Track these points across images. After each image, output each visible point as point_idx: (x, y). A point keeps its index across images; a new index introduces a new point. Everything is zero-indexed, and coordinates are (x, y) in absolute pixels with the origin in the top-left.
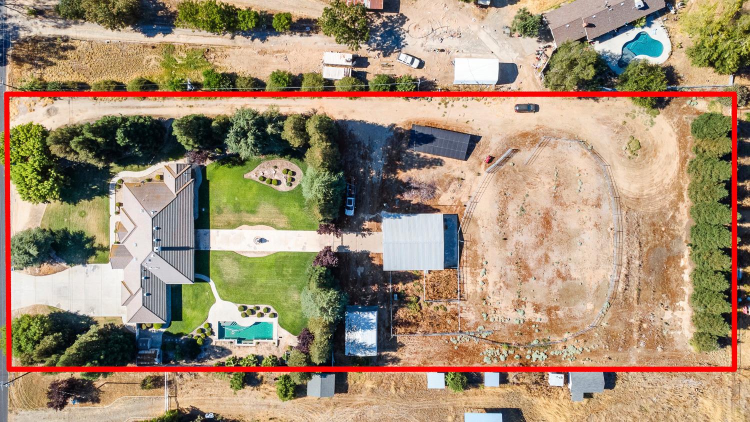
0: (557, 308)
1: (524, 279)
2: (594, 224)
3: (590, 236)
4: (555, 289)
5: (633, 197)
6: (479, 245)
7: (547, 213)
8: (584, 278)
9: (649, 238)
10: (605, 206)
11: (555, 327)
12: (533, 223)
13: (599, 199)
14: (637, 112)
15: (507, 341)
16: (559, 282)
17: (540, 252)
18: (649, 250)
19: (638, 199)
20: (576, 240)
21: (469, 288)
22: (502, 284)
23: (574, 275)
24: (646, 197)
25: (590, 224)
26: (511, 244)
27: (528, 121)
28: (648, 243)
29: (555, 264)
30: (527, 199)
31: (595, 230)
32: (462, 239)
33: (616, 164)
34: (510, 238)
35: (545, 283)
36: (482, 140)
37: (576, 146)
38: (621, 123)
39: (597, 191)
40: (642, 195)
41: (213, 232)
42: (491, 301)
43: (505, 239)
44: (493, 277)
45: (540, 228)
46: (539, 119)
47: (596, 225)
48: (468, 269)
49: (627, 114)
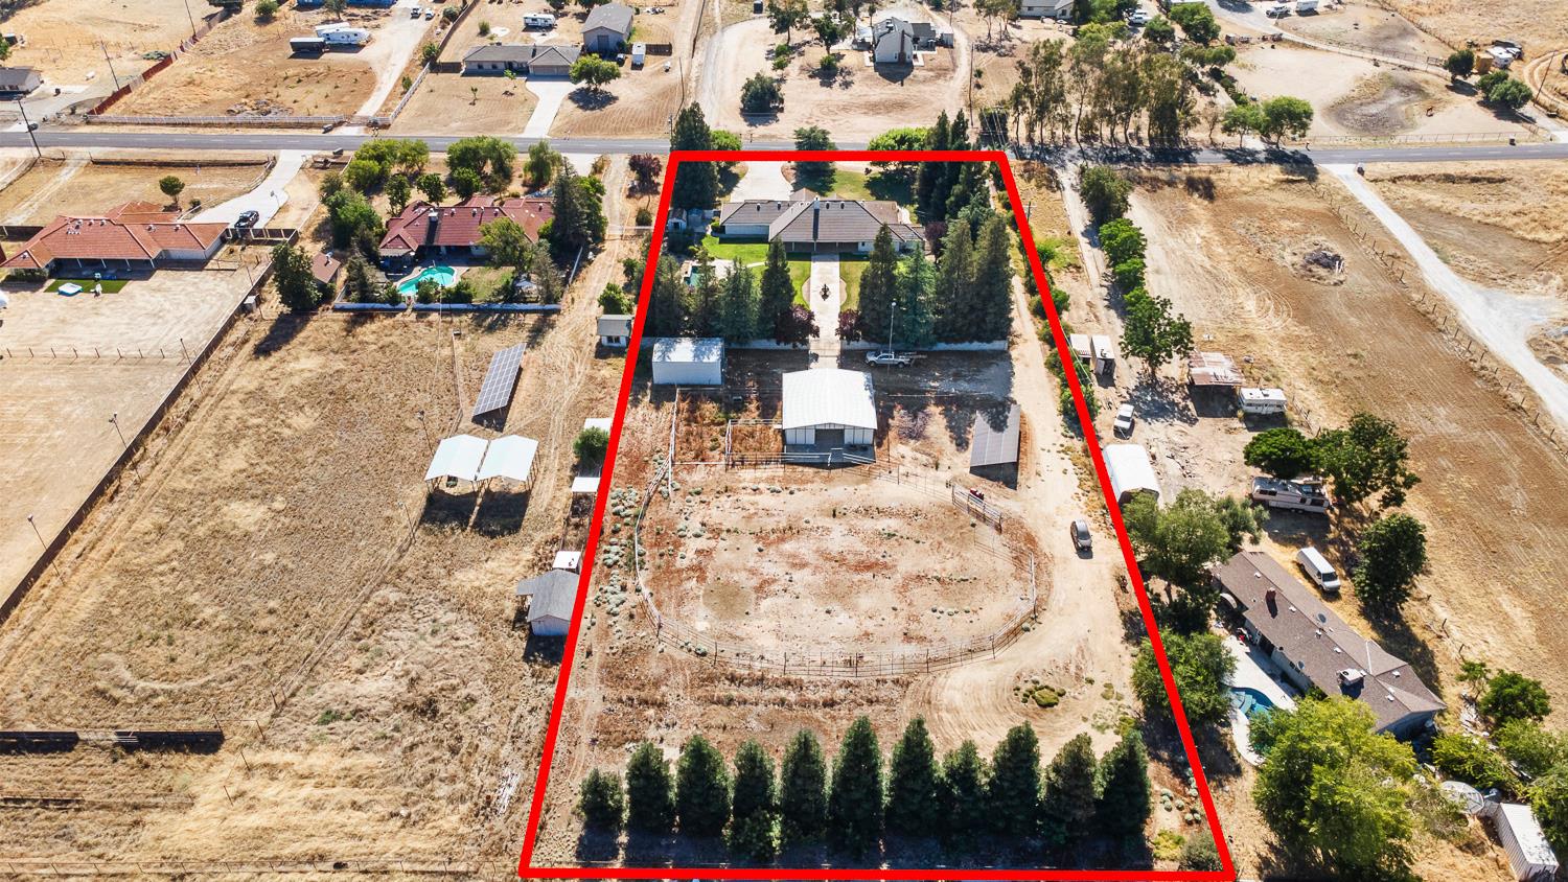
0: (702, 579)
1: (759, 536)
2: (870, 631)
3: (844, 623)
4: (741, 577)
5: (933, 695)
6: (823, 486)
7: (885, 566)
8: (759, 617)
9: (844, 721)
10: (911, 650)
11: (666, 575)
12: (865, 549)
13: (922, 639)
14: (1120, 703)
15: (648, 516)
16: (755, 582)
17: (811, 558)
18: (818, 720)
19: (929, 702)
20: (835, 607)
21: (747, 475)
22: (752, 511)
23: (766, 604)
24: (936, 716)
25: (869, 625)
26: (828, 522)
27: (1060, 544)
28: (833, 718)
29: (788, 577)
30: (911, 543)
31: (858, 633)
32: (834, 466)
33: (1000, 667)
34: (836, 521)
35: (751, 564)
36: (1011, 491)
37: (1026, 608)
38: (1090, 675)
39: (937, 636)
40: (938, 710)
41: (837, 264)
42: (723, 498)
43: (834, 515)
44: (766, 500)
45: (858, 557)
46: (1066, 560)
47: (867, 634)
48: (781, 474)
49: (1108, 686)
